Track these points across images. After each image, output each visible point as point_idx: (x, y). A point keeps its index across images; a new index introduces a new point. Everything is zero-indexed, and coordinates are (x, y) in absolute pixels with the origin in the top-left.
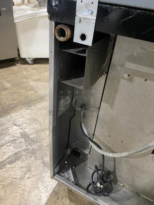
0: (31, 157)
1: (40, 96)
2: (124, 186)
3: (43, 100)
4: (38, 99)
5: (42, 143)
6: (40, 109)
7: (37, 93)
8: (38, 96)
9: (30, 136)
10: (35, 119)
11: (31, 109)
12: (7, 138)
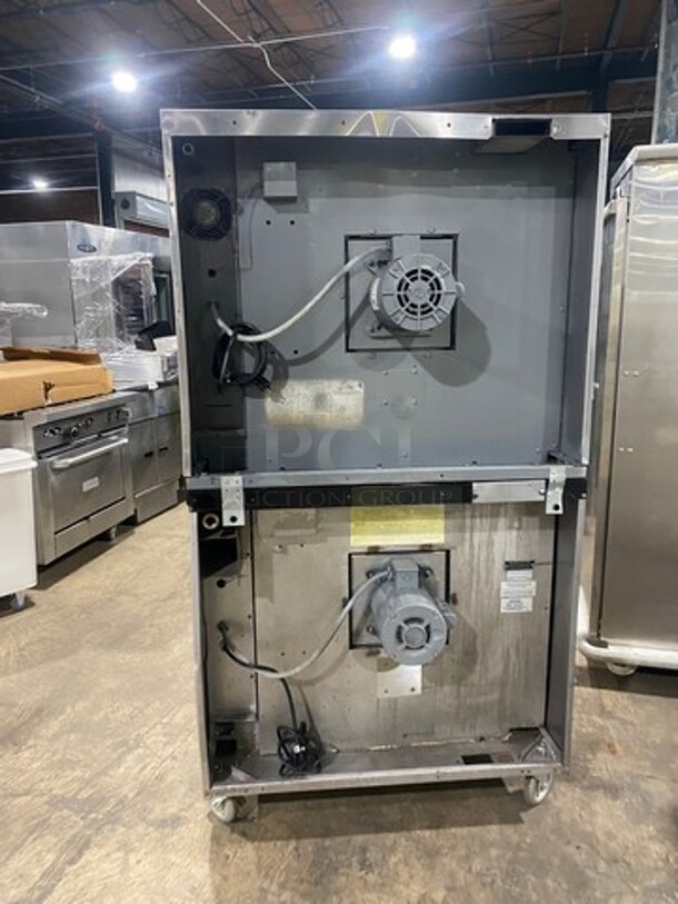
0: (113, 830)
1: (30, 709)
2: (338, 751)
3: (46, 715)
4: (31, 718)
5: (121, 796)
6: (56, 737)
7: (13, 705)
8: (23, 711)
9: (79, 797)
10: (60, 761)
11: (30, 747)
12: (17, 828)
